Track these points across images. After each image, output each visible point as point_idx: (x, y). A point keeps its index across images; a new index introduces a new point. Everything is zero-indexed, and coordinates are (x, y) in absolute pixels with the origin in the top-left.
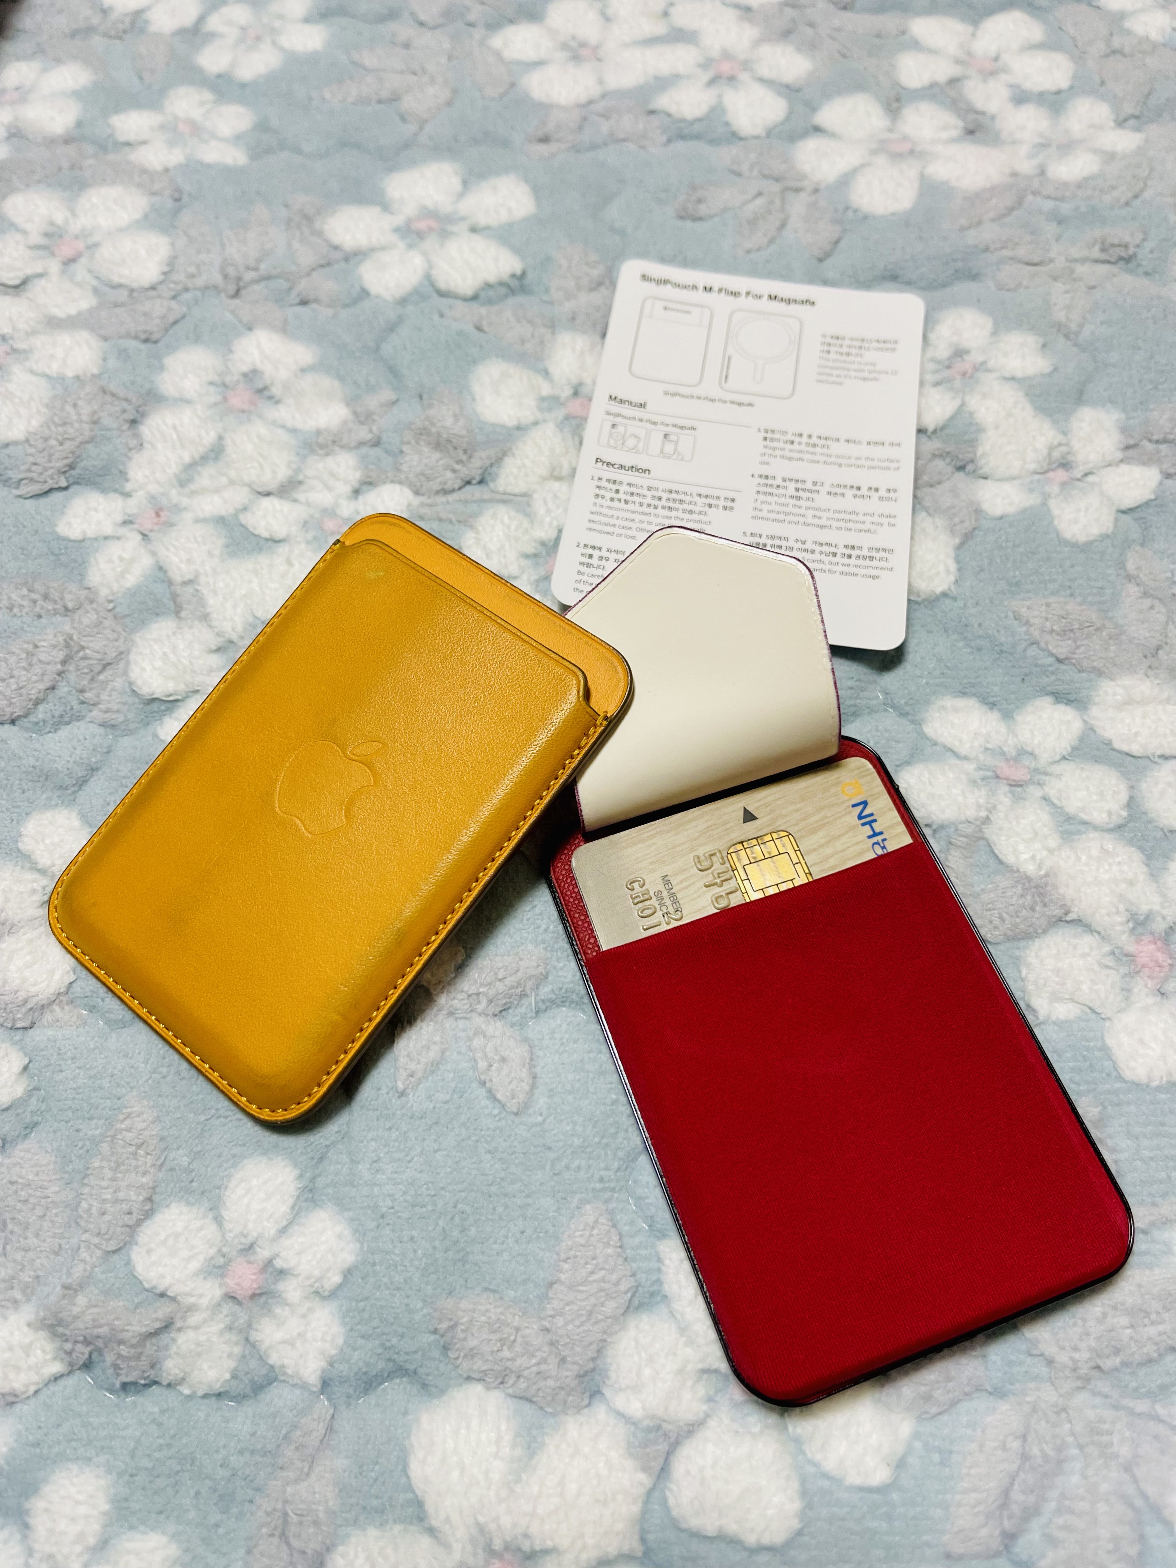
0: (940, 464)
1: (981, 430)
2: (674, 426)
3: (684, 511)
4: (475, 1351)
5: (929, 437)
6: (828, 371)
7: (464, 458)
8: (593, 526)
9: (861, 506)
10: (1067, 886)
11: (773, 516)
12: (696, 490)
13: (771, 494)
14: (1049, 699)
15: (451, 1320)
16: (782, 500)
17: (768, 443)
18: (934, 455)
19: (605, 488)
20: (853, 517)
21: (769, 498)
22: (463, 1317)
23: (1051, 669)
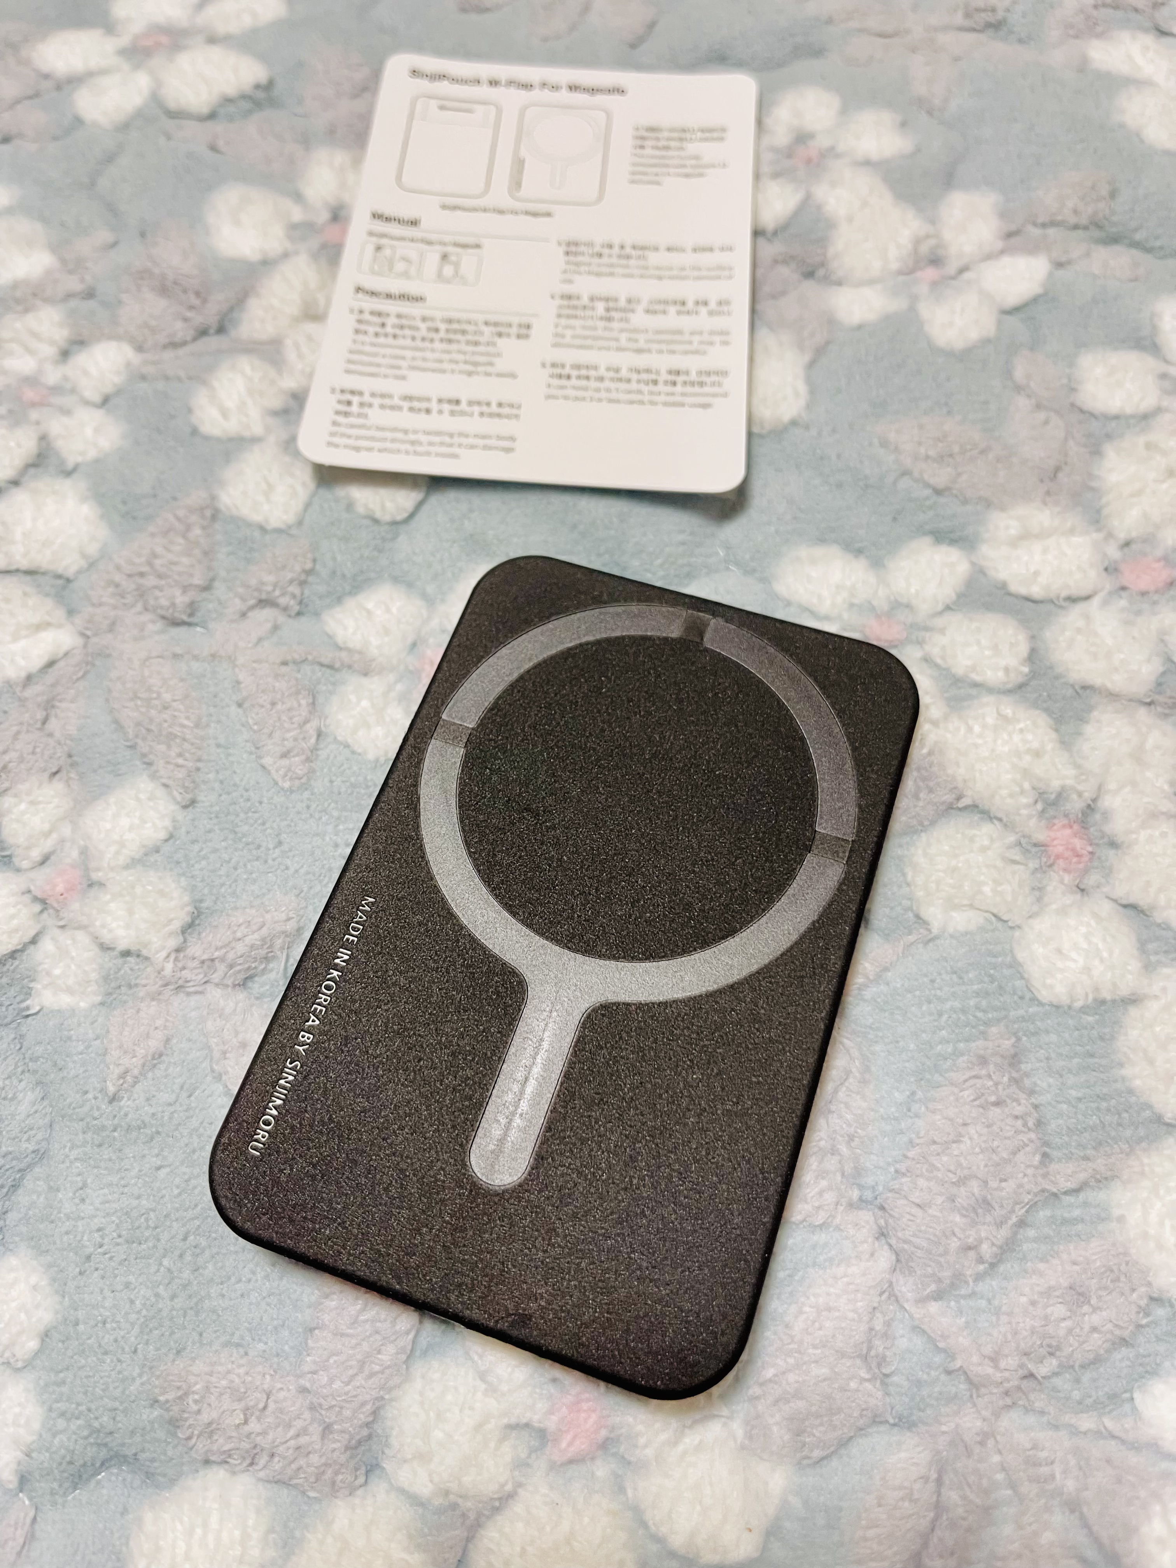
0: (784, 271)
1: (831, 225)
2: (456, 245)
3: (468, 343)
4: (214, 1426)
5: (769, 240)
6: (641, 169)
7: (196, 302)
8: (352, 367)
9: (686, 323)
10: (958, 764)
11: (578, 342)
12: (481, 318)
13: (576, 317)
14: (927, 540)
15: (179, 1388)
16: (589, 323)
17: (571, 258)
18: (776, 262)
19: (368, 323)
20: (677, 337)
21: (573, 322)
22: (196, 1384)
23: (928, 503)
